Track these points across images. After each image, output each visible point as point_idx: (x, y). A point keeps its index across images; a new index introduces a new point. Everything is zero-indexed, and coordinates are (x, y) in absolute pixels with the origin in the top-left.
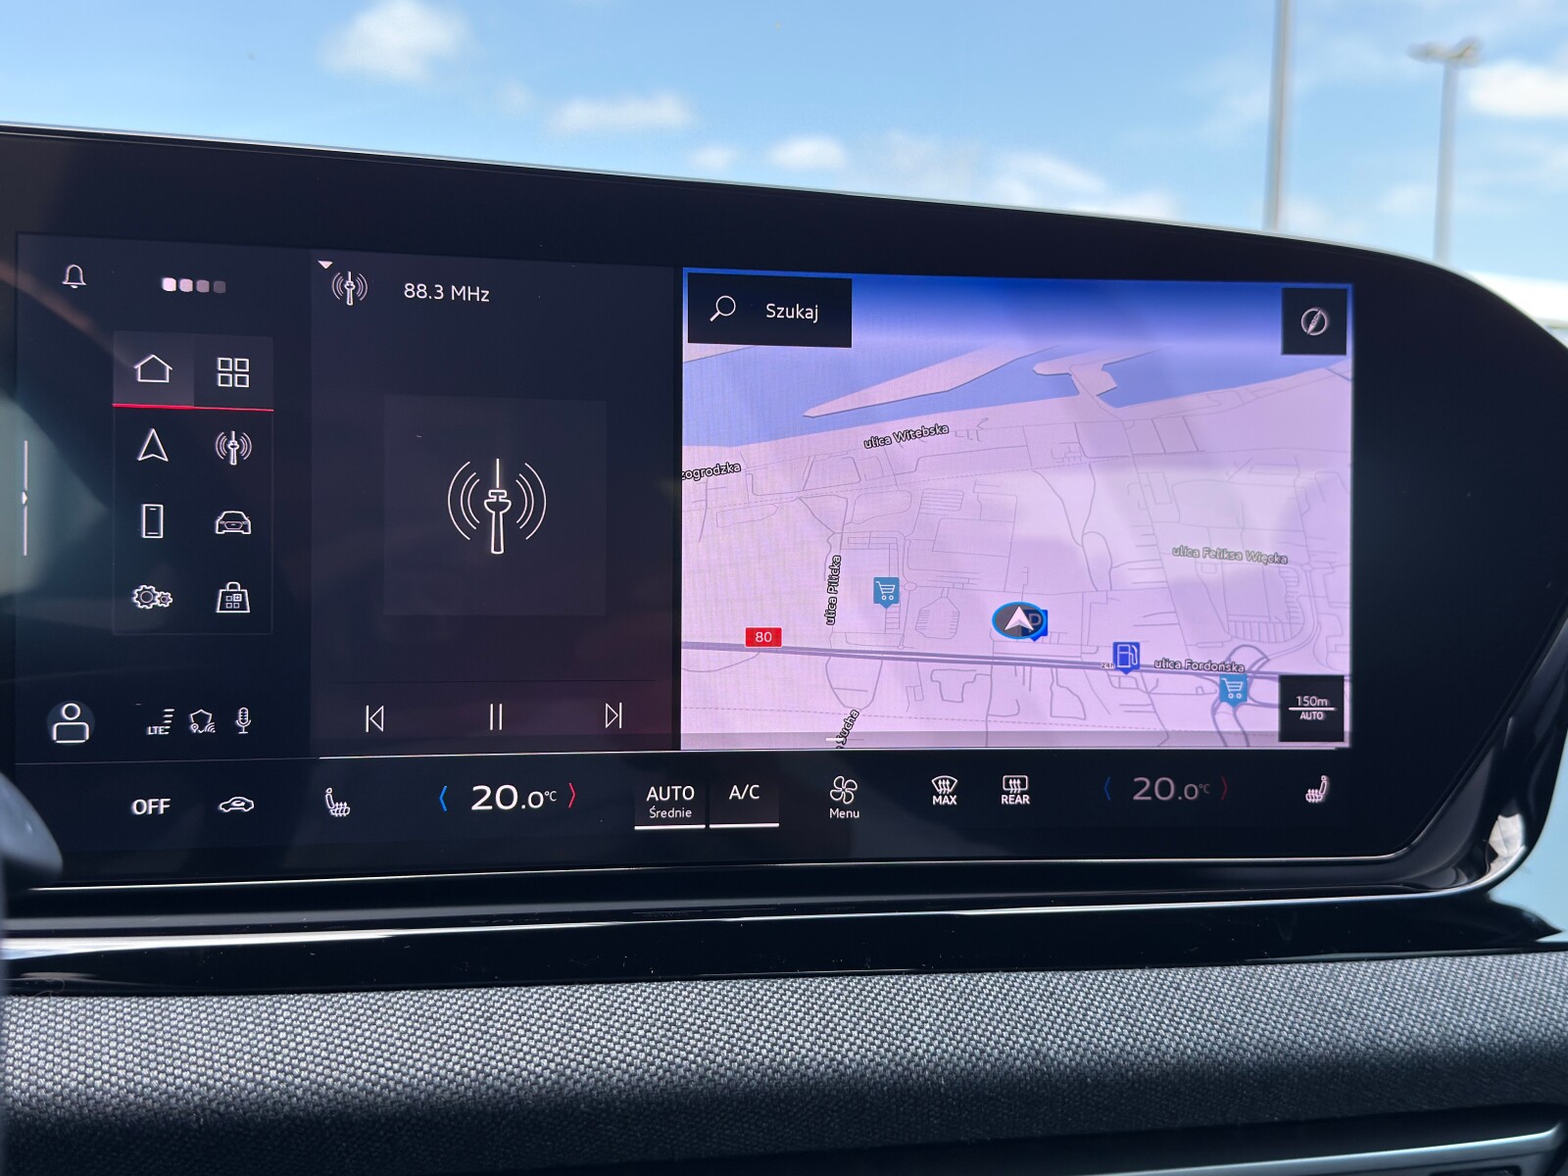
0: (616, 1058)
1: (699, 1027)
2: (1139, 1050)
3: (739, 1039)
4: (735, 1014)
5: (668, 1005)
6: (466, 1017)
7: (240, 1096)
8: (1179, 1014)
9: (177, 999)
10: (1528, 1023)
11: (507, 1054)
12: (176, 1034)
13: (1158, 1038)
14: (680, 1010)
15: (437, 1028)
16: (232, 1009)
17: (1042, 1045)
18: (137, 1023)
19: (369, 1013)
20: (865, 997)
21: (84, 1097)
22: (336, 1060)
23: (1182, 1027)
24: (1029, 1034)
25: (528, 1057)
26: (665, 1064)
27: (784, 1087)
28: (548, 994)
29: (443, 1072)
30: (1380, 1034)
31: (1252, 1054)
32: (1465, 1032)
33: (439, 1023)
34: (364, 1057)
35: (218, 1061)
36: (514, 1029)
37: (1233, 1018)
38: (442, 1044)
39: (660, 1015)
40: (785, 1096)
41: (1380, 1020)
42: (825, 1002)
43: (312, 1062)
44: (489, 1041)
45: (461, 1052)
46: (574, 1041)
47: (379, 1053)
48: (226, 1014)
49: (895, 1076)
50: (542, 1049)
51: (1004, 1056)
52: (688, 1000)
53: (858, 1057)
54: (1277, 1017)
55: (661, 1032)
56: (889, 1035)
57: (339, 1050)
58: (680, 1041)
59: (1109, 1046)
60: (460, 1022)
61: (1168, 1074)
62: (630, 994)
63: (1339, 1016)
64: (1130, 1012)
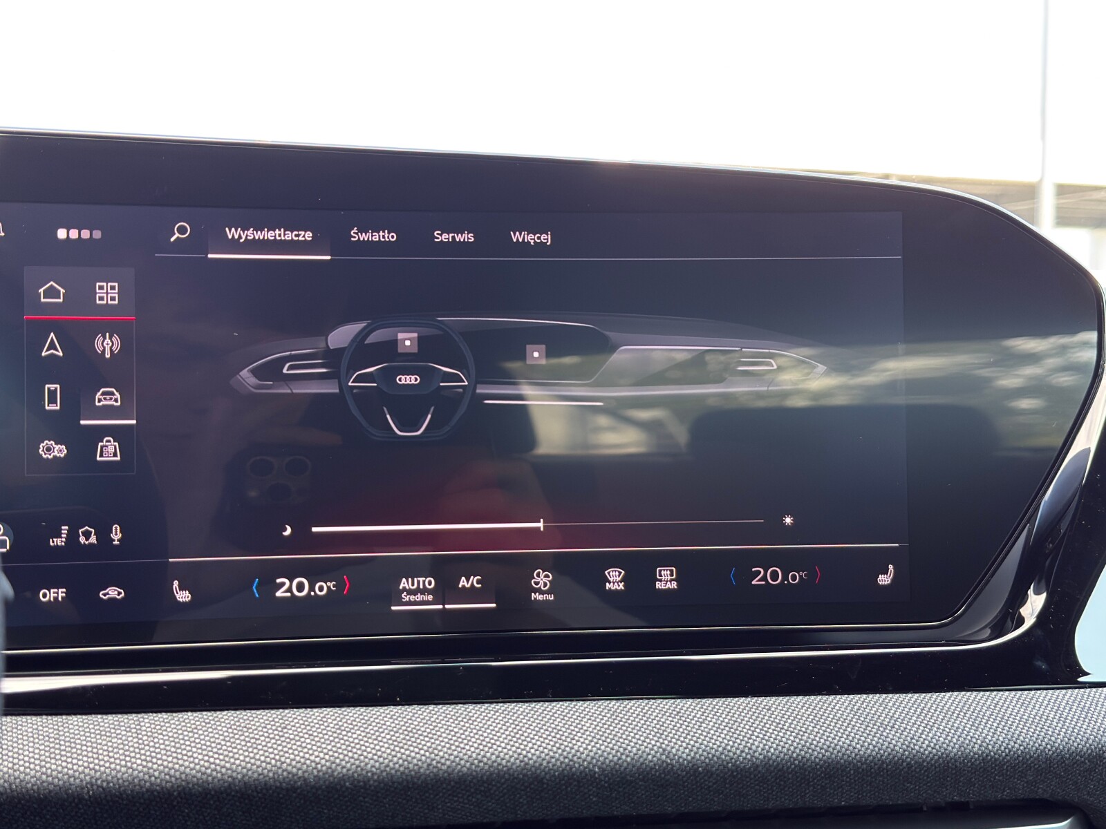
0: (370, 753)
1: (429, 733)
2: (737, 749)
3: (456, 741)
4: (454, 725)
5: (408, 719)
6: (269, 727)
7: (116, 777)
8: (768, 726)
9: (74, 716)
10: (1029, 736)
11: (296, 750)
12: (73, 738)
13: (751, 741)
14: (416, 723)
15: (249, 734)
16: (111, 722)
17: (668, 745)
18: (47, 732)
19: (203, 724)
20: (546, 715)
21: (12, 778)
22: (181, 753)
23: (768, 734)
24: (659, 738)
25: (311, 752)
26: (404, 756)
27: (486, 772)
28: (326, 712)
29: (253, 761)
30: (914, 741)
31: (819, 753)
32: (979, 742)
34: (200, 751)
35: (102, 754)
36: (301, 734)
37: (807, 729)
39: (402, 726)
40: (487, 779)
41: (915, 732)
42: (517, 718)
43: (165, 755)
44: (284, 741)
45: (265, 748)
46: (342, 742)
47: (210, 749)
48: (106, 725)
49: (563, 765)
50: (320, 747)
51: (640, 752)
52: (421, 717)
53: (538, 753)
54: (839, 728)
55: (402, 736)
56: (560, 739)
58: (415, 742)
59: (715, 746)
60: (265, 730)
61: (758, 766)
62: (381, 713)
63: (885, 729)
64: (732, 725)
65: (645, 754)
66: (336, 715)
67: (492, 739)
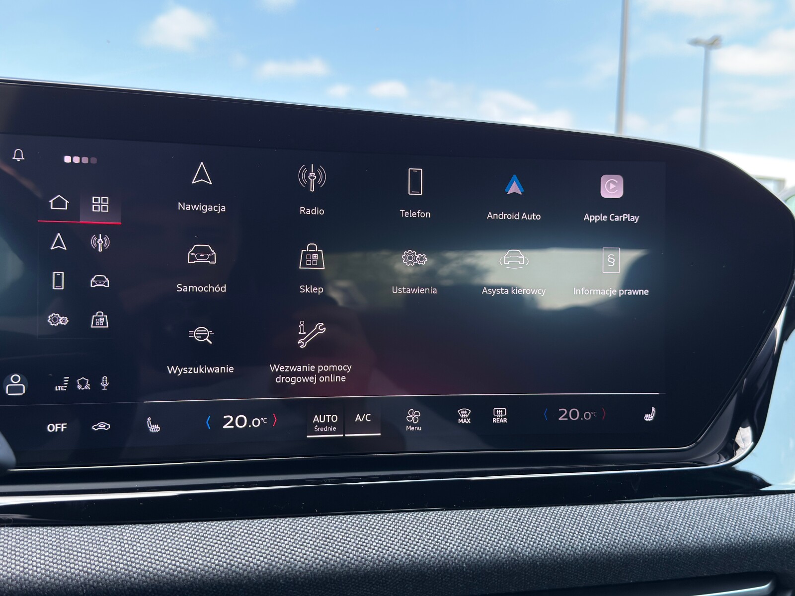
0: (298, 556)
1: (341, 539)
2: (563, 547)
3: (362, 545)
4: (359, 532)
5: (325, 528)
6: (221, 535)
7: (104, 578)
8: (583, 529)
9: (71, 527)
10: (756, 531)
11: (242, 555)
12: (71, 546)
13: (573, 541)
14: (331, 531)
15: (206, 542)
16: (100, 532)
17: (515, 546)
18: (51, 541)
19: (171, 534)
20: (425, 522)
21: (23, 579)
22: (154, 559)
23: (584, 535)
24: (508, 540)
25: (253, 556)
26: (324, 558)
27: (385, 569)
28: (263, 523)
29: (209, 564)
30: (683, 538)
31: (619, 549)
32: (725, 537)
33: (207, 539)
34: (169, 557)
35: (93, 560)
36: (245, 542)
37: (610, 531)
38: (209, 550)
39: (321, 533)
40: (385, 574)
41: (683, 531)
42: (405, 525)
43: (142, 560)
44: (233, 548)
45: (219, 554)
46: (277, 547)
47: (176, 555)
48: (97, 535)
49: (441, 563)
50: (260, 552)
51: (496, 552)
52: (335, 525)
53: (422, 553)
54: (632, 530)
55: (321, 542)
56: (437, 542)
57: (156, 553)
58: (331, 547)
59: (548, 546)
60: (218, 538)
61: (577, 560)
62: (305, 523)
63: (662, 529)
64: (558, 529)
65: (499, 553)
66: (271, 525)
67: (388, 543)
